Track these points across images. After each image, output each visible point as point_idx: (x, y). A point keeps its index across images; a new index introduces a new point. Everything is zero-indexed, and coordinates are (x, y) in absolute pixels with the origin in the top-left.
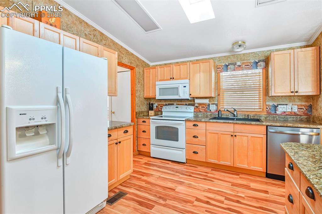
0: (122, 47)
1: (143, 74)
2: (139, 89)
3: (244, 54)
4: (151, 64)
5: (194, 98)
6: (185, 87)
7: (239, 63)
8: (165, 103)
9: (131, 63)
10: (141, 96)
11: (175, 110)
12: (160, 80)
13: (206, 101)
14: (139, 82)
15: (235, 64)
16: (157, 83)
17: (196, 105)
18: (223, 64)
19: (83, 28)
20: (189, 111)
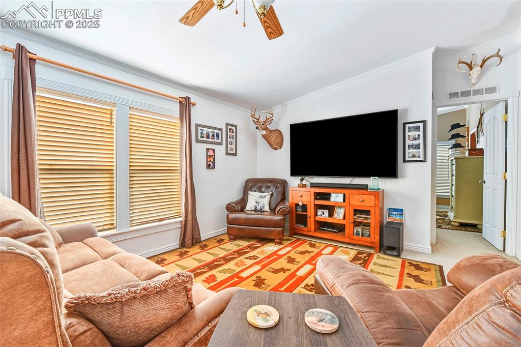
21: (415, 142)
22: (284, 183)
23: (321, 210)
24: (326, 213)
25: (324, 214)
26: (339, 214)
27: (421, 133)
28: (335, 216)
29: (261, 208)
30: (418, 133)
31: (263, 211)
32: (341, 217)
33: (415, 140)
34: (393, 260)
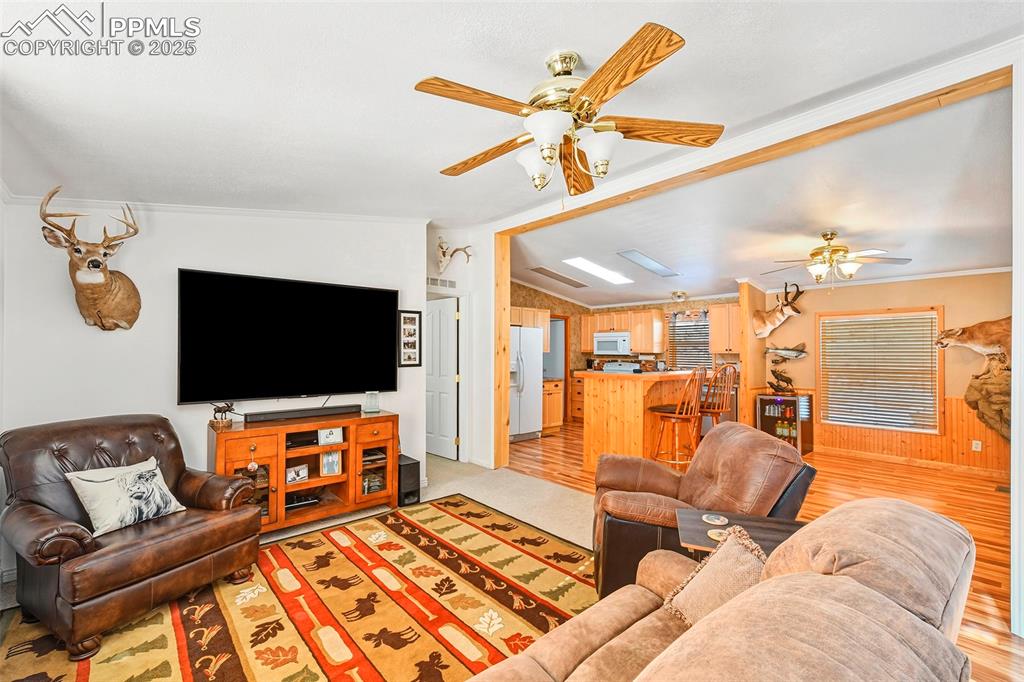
0: (557, 298)
1: (580, 323)
2: (575, 341)
3: (694, 302)
4: (592, 308)
5: (638, 353)
6: (625, 340)
7: (688, 313)
8: (607, 360)
9: (565, 312)
10: (578, 351)
11: (618, 368)
12: (600, 332)
13: (652, 358)
14: (574, 333)
15: (683, 313)
16: (595, 335)
17: (643, 362)
18: (672, 313)
21: (411, 339)
22: (162, 424)
23: (292, 469)
24: (304, 471)
25: (298, 475)
26: (331, 466)
27: (417, 327)
28: (324, 471)
29: (159, 509)
30: (414, 327)
31: (167, 517)
32: (338, 470)
33: (411, 336)
34: (421, 510)
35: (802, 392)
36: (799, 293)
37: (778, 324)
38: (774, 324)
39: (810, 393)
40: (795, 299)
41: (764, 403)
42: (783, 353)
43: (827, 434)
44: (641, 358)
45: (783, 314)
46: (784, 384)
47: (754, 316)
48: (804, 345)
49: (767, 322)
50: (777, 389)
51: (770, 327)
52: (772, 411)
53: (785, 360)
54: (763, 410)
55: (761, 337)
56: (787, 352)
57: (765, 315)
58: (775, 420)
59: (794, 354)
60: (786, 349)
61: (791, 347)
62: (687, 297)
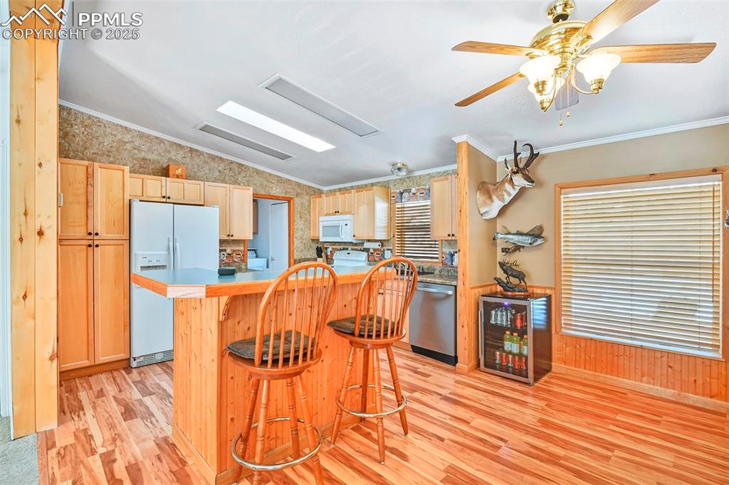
0: (270, 174)
1: (309, 206)
2: (301, 226)
3: (420, 177)
4: (325, 188)
5: (364, 240)
6: (346, 225)
7: (414, 191)
8: (339, 247)
9: (286, 192)
10: (305, 237)
11: (346, 257)
12: (327, 215)
13: (376, 245)
14: (301, 217)
15: (408, 191)
16: (321, 218)
17: (371, 251)
18: (398, 191)
19: (216, 165)
20: (360, 259)
35: (539, 291)
36: (533, 156)
37: (508, 199)
38: (503, 200)
39: (548, 292)
40: (528, 165)
41: (489, 307)
42: (516, 238)
43: (568, 349)
44: (367, 245)
45: (513, 185)
46: (514, 281)
47: (478, 189)
48: (541, 228)
49: (494, 197)
50: (507, 287)
51: (497, 205)
52: (499, 318)
53: (518, 248)
54: (487, 316)
55: (488, 217)
56: (520, 237)
57: (491, 187)
58: (502, 330)
59: (528, 240)
60: (519, 234)
61: (526, 232)
62: (410, 172)
